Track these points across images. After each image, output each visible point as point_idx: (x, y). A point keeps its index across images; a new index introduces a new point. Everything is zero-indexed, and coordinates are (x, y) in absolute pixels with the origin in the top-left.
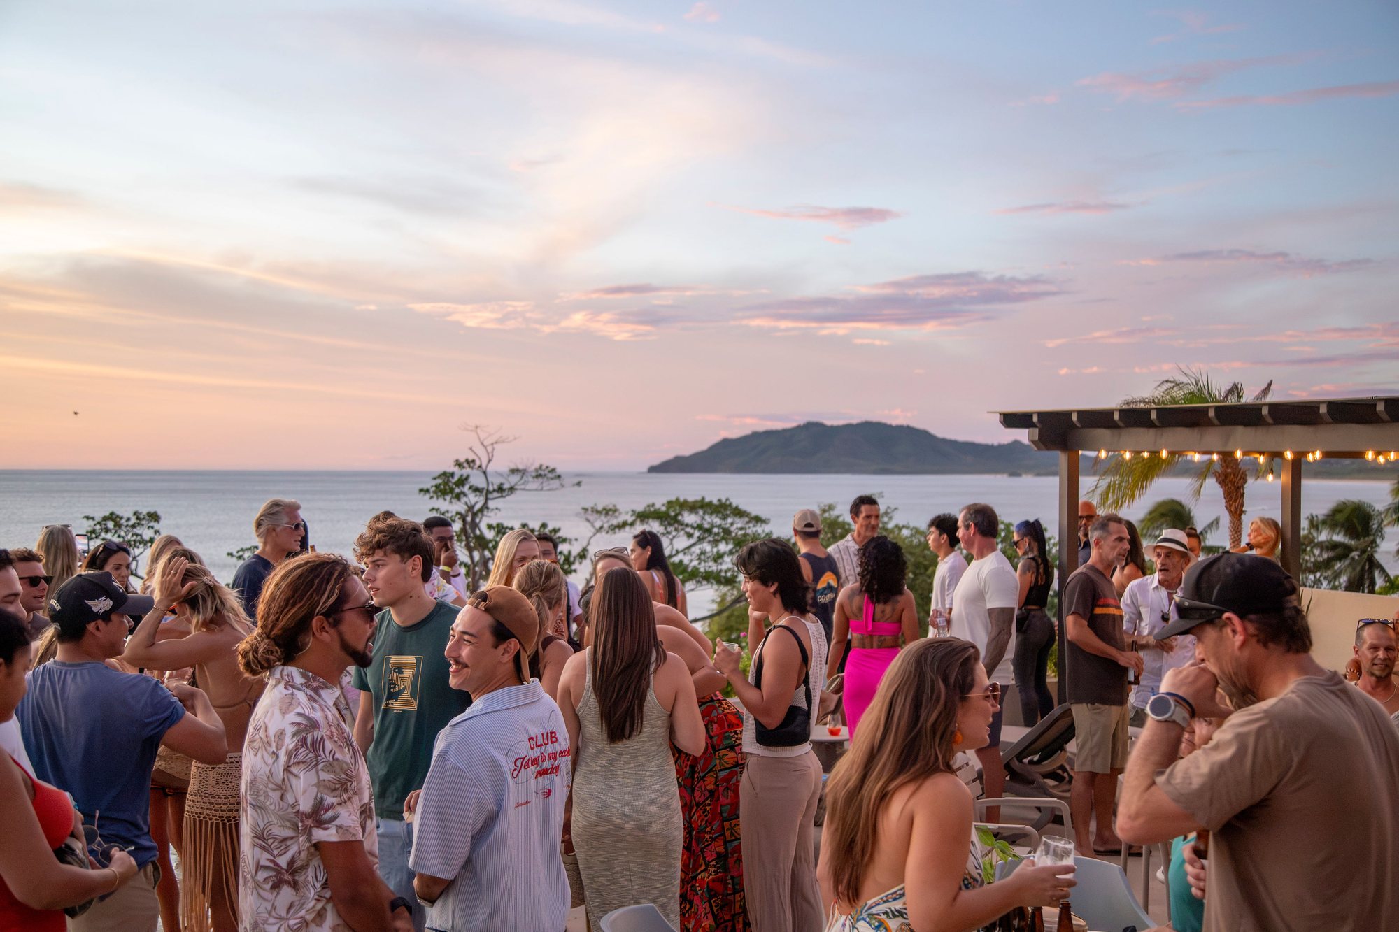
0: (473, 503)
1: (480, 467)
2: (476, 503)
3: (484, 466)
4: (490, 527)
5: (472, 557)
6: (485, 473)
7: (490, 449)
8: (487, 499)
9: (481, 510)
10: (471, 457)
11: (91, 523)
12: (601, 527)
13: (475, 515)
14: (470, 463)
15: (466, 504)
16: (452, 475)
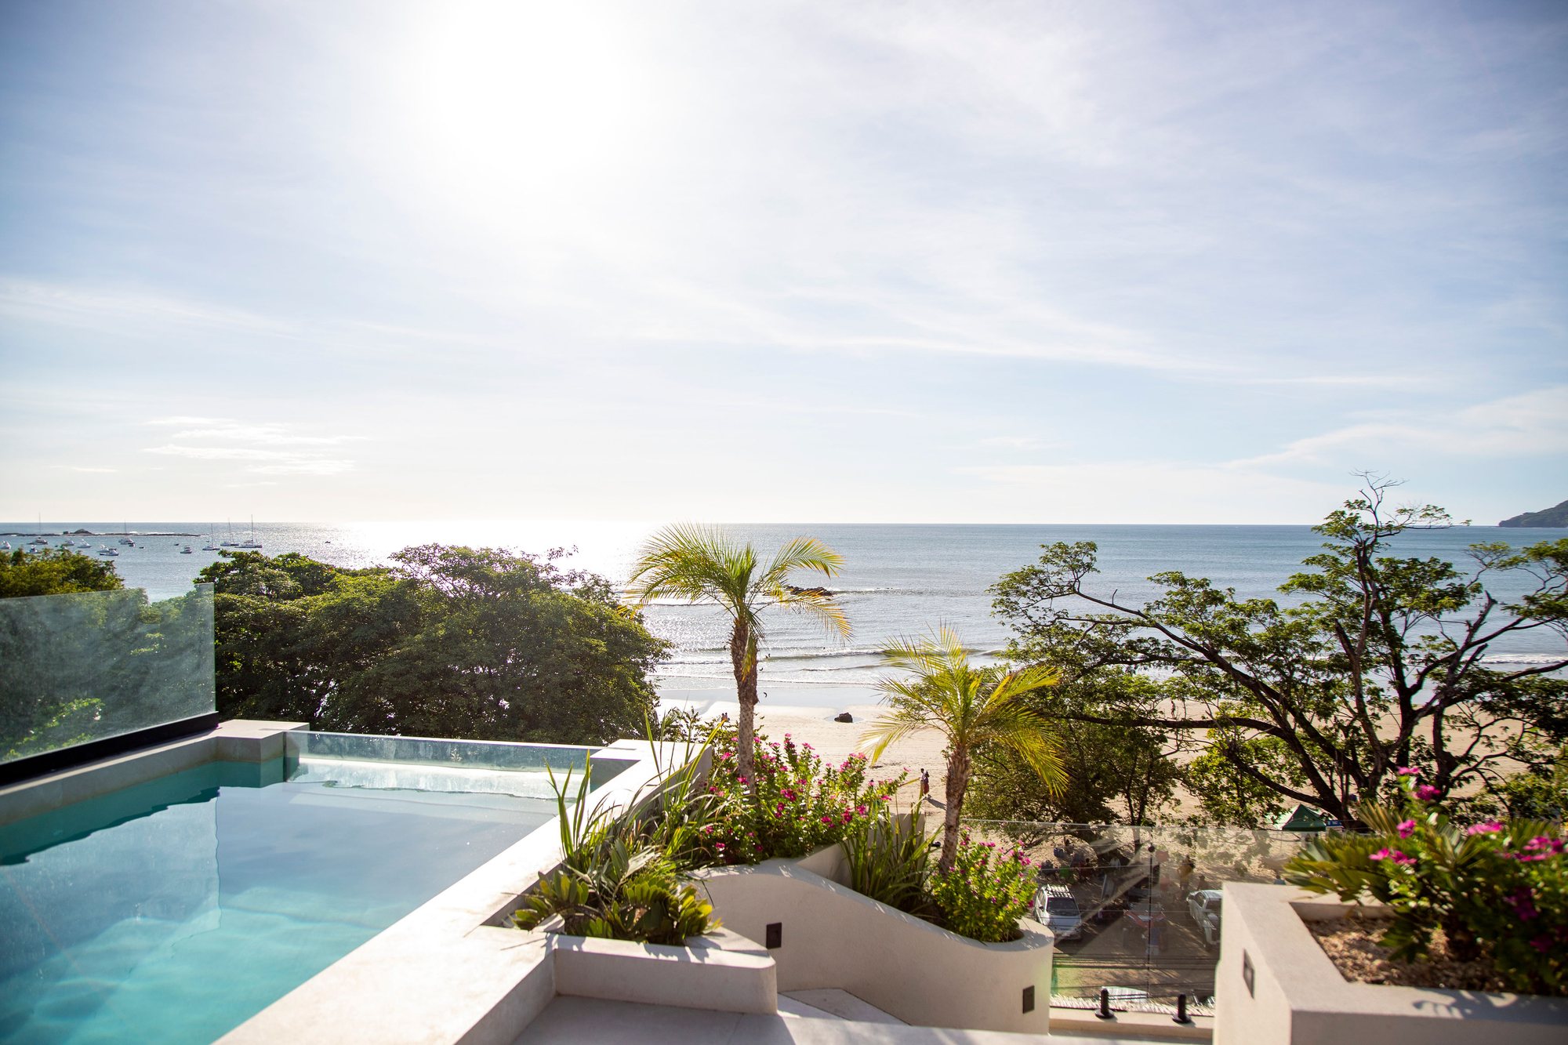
0: (1364, 539)
1: (1370, 507)
2: (1368, 539)
3: (1373, 508)
4: (1381, 561)
5: (1365, 588)
6: (1374, 513)
7: (1379, 491)
8: (1376, 536)
9: (1372, 545)
10: (1361, 498)
11: (1045, 550)
12: (1491, 564)
13: (1365, 549)
14: (1360, 504)
15: (1357, 540)
16: (1343, 513)
